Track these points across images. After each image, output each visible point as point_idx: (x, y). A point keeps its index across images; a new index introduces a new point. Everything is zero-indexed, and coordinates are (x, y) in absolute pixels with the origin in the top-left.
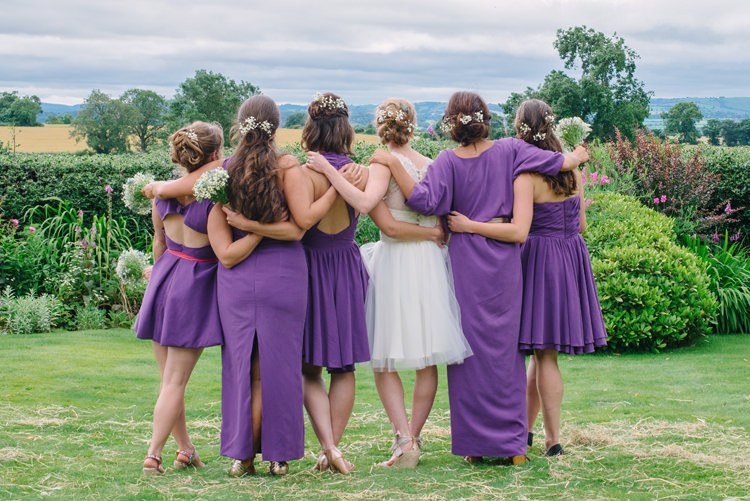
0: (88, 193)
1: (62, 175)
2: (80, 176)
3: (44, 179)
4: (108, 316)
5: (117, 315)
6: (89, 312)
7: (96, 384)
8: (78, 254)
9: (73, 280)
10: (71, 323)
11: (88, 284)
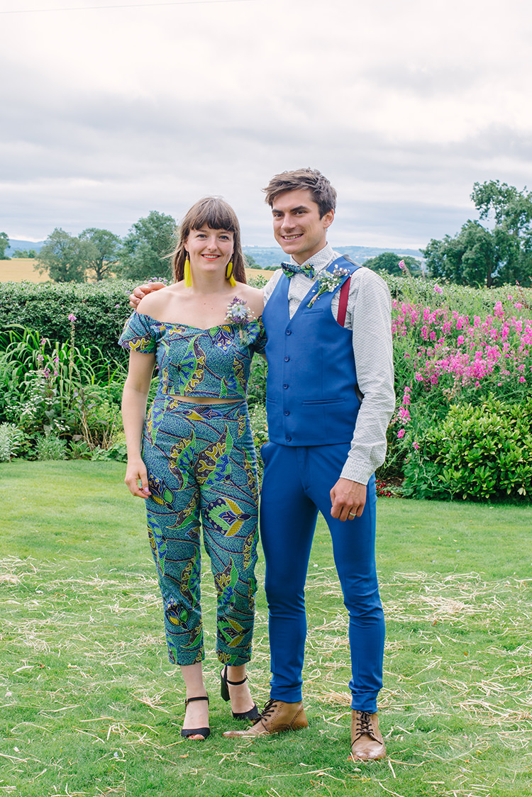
0: (51, 321)
1: (25, 303)
2: (43, 304)
3: (7, 306)
4: (69, 447)
5: (78, 446)
6: (50, 442)
7: (56, 529)
8: (39, 382)
9: (35, 410)
10: (31, 453)
11: (49, 414)
